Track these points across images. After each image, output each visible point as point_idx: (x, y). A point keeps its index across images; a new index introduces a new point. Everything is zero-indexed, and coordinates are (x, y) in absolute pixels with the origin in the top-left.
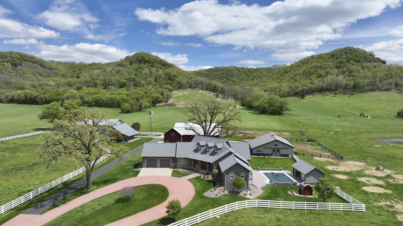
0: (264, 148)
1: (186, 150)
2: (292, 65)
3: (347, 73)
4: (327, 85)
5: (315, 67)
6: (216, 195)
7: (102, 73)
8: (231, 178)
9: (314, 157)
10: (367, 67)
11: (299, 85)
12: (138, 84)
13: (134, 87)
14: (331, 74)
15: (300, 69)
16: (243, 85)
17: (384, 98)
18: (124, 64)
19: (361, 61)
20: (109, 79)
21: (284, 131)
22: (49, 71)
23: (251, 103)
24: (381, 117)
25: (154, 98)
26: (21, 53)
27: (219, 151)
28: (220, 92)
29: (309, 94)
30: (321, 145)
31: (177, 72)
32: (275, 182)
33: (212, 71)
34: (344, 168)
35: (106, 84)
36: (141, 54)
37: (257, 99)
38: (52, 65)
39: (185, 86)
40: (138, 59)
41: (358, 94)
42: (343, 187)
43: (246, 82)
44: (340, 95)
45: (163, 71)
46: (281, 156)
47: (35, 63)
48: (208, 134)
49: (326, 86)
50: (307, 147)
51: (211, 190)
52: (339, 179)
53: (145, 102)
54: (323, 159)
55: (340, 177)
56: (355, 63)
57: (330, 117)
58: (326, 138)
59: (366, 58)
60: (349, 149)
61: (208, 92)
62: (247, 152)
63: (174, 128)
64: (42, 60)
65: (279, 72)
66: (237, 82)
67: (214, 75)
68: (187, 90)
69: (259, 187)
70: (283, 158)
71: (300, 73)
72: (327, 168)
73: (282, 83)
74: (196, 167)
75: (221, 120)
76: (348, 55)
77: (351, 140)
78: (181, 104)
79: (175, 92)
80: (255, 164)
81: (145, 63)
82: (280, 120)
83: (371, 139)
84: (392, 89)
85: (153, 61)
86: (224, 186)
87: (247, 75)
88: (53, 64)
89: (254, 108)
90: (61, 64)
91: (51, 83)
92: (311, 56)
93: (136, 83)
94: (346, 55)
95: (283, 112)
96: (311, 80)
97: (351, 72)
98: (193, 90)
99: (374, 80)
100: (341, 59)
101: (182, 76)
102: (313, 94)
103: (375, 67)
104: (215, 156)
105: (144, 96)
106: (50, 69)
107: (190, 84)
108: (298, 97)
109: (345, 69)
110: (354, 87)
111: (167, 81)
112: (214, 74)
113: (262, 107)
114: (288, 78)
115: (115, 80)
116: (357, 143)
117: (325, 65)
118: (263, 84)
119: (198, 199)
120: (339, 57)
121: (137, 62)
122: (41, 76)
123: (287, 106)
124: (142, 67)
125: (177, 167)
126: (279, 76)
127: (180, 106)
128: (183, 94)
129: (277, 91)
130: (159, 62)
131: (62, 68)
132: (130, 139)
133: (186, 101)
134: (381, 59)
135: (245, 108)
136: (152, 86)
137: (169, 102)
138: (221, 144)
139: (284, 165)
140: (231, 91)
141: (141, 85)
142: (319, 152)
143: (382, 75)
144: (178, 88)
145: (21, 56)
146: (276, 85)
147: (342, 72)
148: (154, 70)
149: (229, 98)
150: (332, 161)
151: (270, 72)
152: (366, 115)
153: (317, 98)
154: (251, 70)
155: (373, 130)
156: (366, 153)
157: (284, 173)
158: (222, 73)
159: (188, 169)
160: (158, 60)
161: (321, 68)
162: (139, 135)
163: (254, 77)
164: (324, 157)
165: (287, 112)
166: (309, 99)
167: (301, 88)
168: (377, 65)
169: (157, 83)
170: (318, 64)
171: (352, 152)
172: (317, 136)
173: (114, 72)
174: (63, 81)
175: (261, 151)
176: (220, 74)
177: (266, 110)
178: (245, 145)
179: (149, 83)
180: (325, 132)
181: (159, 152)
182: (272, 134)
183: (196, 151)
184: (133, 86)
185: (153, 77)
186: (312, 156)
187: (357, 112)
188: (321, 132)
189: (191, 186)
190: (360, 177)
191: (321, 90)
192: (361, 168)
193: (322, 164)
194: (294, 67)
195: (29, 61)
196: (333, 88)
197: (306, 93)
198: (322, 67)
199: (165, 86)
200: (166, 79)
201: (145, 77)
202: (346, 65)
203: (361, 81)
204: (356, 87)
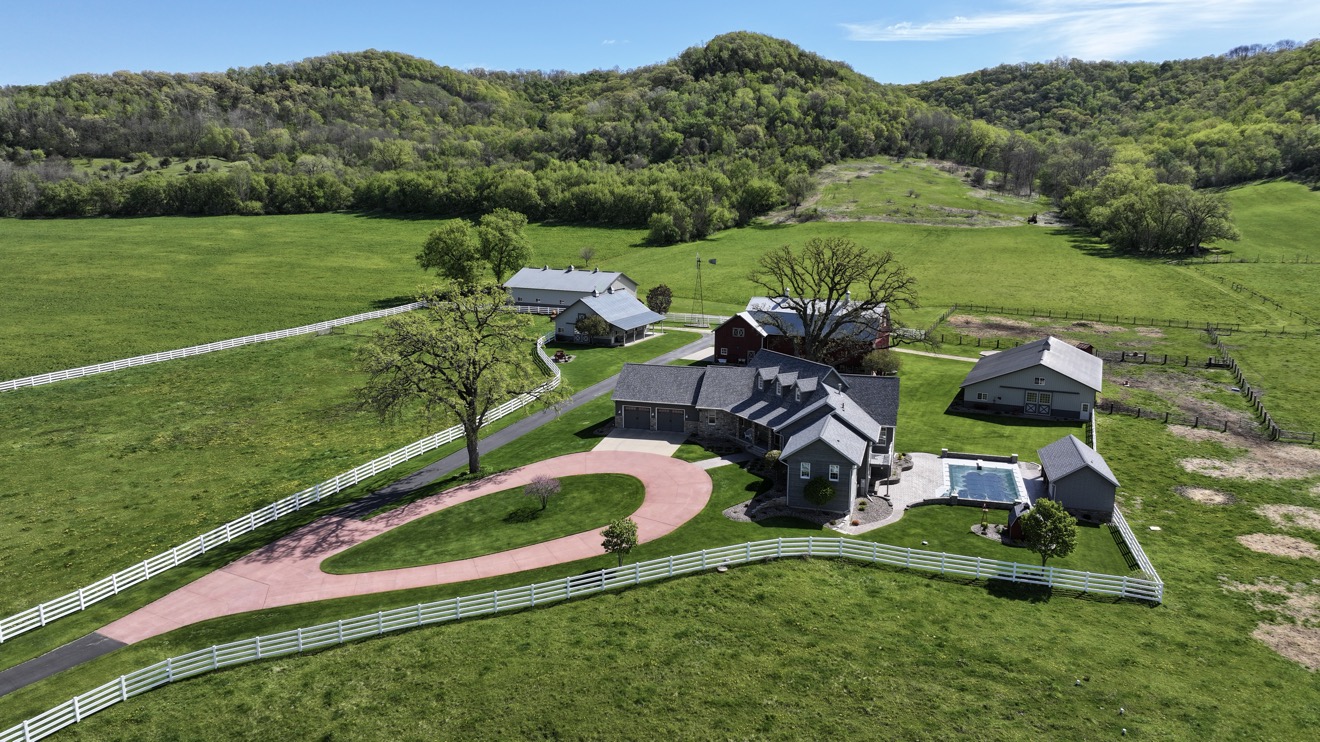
0: (1001, 387)
1: (726, 390)
6: (754, 517)
7: (610, 111)
8: (802, 477)
9: (1169, 426)
12: (714, 146)
13: (700, 155)
18: (676, 77)
22: (469, 107)
23: (1088, 209)
25: (754, 196)
26: (396, 54)
27: (805, 399)
28: (992, 163)
30: (1241, 383)
31: (848, 94)
33: (987, 82)
34: (1246, 469)
35: (620, 147)
36: (732, 37)
38: (475, 84)
39: (869, 145)
42: (1174, 529)
45: (798, 97)
46: (1051, 415)
47: (431, 82)
51: (747, 502)
52: (1190, 502)
53: (723, 210)
54: (1203, 432)
61: (948, 165)
62: (889, 405)
64: (451, 72)
65: (1250, 78)
66: (1076, 120)
68: (873, 162)
69: (900, 506)
72: (1184, 464)
74: (747, 438)
78: (839, 213)
79: (829, 169)
81: (741, 72)
87: (1119, 91)
88: (479, 82)
90: (504, 80)
91: (473, 143)
93: (709, 141)
98: (896, 159)
106: (471, 98)
107: (887, 140)
112: (992, 93)
113: (1124, 227)
114: (1282, 99)
115: (646, 134)
118: (1175, 127)
122: (447, 122)
124: (730, 87)
125: (700, 433)
126: (1245, 94)
127: (838, 220)
128: (856, 174)
131: (505, 93)
132: (629, 339)
135: (1066, 227)
136: (755, 152)
137: (804, 205)
138: (815, 380)
141: (724, 146)
142: (1210, 408)
144: (843, 156)
145: (396, 62)
148: (771, 93)
149: (1024, 186)
150: (1229, 441)
162: (658, 323)
164: (1209, 428)
169: (774, 140)
173: (643, 107)
174: (504, 135)
175: (990, 396)
178: (887, 384)
179: (747, 142)
181: (656, 391)
184: (698, 150)
185: (765, 120)
186: (1166, 421)
192: (1313, 472)
193: (1176, 451)
195: (415, 78)
199: (798, 150)
200: (806, 122)
201: (739, 121)
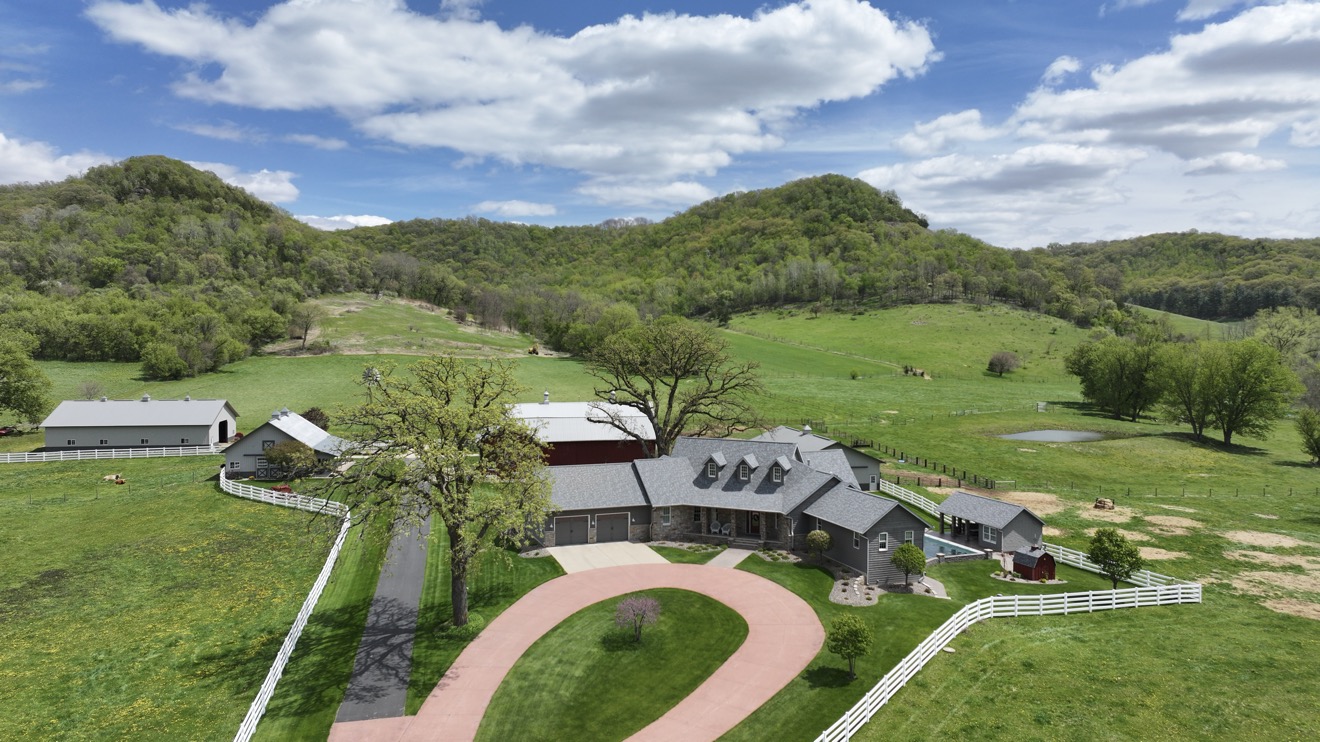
2: (667, 222)
3: (837, 250)
4: (790, 286)
5: (744, 229)
8: (881, 550)
10: (886, 236)
11: (707, 284)
13: (151, 284)
14: (794, 253)
15: (698, 234)
16: (517, 280)
17: (942, 324)
19: (870, 216)
20: (40, 252)
24: (953, 376)
25: (258, 326)
29: (740, 311)
33: (406, 233)
35: (30, 271)
36: (156, 161)
37: (612, 325)
39: (345, 281)
40: (148, 181)
41: (874, 312)
43: (527, 273)
44: (828, 316)
49: (786, 289)
54: (948, 490)
56: (854, 223)
57: (832, 380)
59: (880, 209)
60: (973, 461)
67: (413, 247)
68: (352, 298)
71: (701, 249)
73: (651, 276)
76: (833, 197)
77: (950, 439)
78: (352, 346)
81: (177, 198)
84: (956, 298)
86: (865, 574)
87: (524, 249)
92: (726, 197)
94: (830, 199)
96: (737, 268)
97: (846, 249)
99: (912, 273)
100: (817, 211)
102: (750, 313)
103: (906, 236)
104: (781, 495)
107: (359, 276)
108: (709, 321)
109: (830, 239)
110: (862, 290)
114: (667, 260)
116: (975, 448)
117: (772, 225)
118: (589, 279)
120: (810, 204)
121: (145, 193)
127: (354, 353)
128: (344, 309)
130: (227, 194)
133: (367, 333)
134: (918, 214)
141: (179, 276)
143: (932, 258)
144: (324, 291)
147: (822, 248)
149: (499, 324)
151: (598, 242)
152: (919, 371)
153: (765, 324)
154: (538, 234)
156: (1021, 469)
158: (439, 239)
161: (762, 232)
163: (548, 258)
164: (945, 486)
166: (745, 327)
167: (714, 294)
168: (911, 232)
169: (240, 271)
170: (750, 221)
176: (436, 243)
179: (209, 272)
184: (145, 279)
185: (223, 250)
187: (894, 363)
191: (773, 301)
192: (1057, 506)
194: (678, 228)
196: (807, 293)
197: (729, 307)
198: (767, 231)
199: (276, 282)
200: (271, 255)
201: (192, 249)
202: (831, 228)
203: (879, 274)
204: (867, 290)
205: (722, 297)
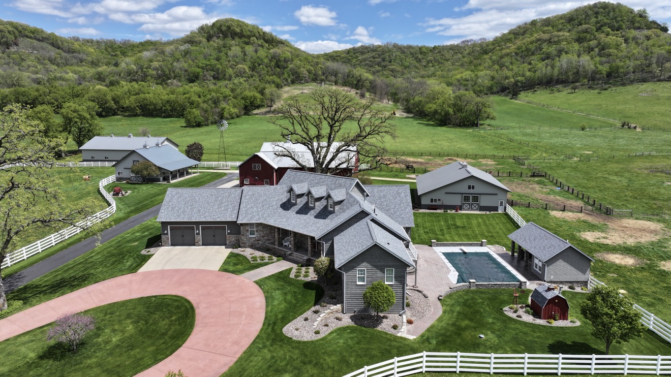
0: (446, 193)
1: (263, 206)
2: (495, 39)
3: (597, 50)
4: (560, 73)
5: (539, 40)
6: (317, 333)
7: (157, 56)
8: (358, 283)
9: (550, 211)
10: (634, 39)
11: (509, 74)
12: (221, 76)
13: (213, 81)
14: (567, 53)
15: (511, 45)
16: (409, 76)
17: (663, 95)
18: (197, 40)
19: (624, 27)
20: (170, 66)
21: (485, 157)
22: (68, 56)
23: (423, 106)
24: (660, 129)
25: (248, 101)
26: (17, 23)
27: (337, 208)
28: (367, 89)
29: (527, 90)
30: (559, 184)
31: (291, 53)
32: (471, 281)
33: (356, 53)
34: (620, 236)
35: (164, 76)
36: (227, 20)
37: (433, 98)
38: (73, 44)
39: (305, 77)
40: (221, 30)
41: (615, 88)
42: (633, 290)
43: (415, 71)
44: (583, 91)
45: (266, 52)
46: (480, 211)
47: (42, 41)
48: (324, 166)
49: (558, 75)
50: (532, 189)
51: (304, 315)
52: (616, 265)
53: (229, 108)
54: (570, 214)
55: (617, 261)
56: (611, 32)
57: (567, 130)
58: (566, 170)
59: (632, 22)
60: (618, 191)
61: (346, 88)
62: (405, 208)
63: (260, 154)
64: (56, 36)
65: (473, 52)
66: (398, 71)
67: (359, 60)
68: (308, 86)
69: (433, 296)
70: (486, 215)
71: (511, 53)
72: (584, 236)
73: (478, 70)
74: (284, 244)
75: (353, 134)
76: (599, 16)
77: (615, 173)
79: (286, 89)
80: (426, 230)
81: (233, 38)
82: (474, 136)
83: (655, 171)
85: (249, 33)
86: (342, 302)
87: (416, 58)
88: (75, 43)
89: (428, 115)
90: (92, 44)
91: (71, 75)
92: (532, 22)
93: (218, 73)
94: (596, 17)
95: (481, 122)
96: (530, 64)
97: (603, 49)
98: (320, 85)
99: (647, 62)
100: (587, 25)
101: (301, 60)
102: (533, 90)
103: (648, 38)
104: (327, 221)
105: (230, 96)
106: (71, 51)
107: (314, 75)
108: (506, 96)
109: (593, 43)
110: (609, 75)
111: (273, 69)
112: (359, 58)
113: (443, 113)
114: (489, 61)
115: (181, 69)
116: (630, 180)
117: (556, 36)
118: (445, 74)
119: (264, 347)
120: (583, 22)
121: (220, 36)
122: (54, 64)
123: (488, 110)
124: (228, 45)
125: (241, 245)
126: (472, 59)
128: (300, 92)
129: (470, 86)
130: (260, 35)
131: (92, 50)
132: (174, 177)
134: (660, 24)
135: (412, 116)
136: (245, 79)
137: (275, 107)
138: (344, 191)
139: (489, 232)
140: (387, 86)
141: (226, 76)
142: (557, 200)
143: (663, 51)
144: (293, 82)
145: (16, 28)
146: (467, 74)
147: (587, 49)
148: (249, 49)
149: (384, 98)
150: (590, 219)
151: (457, 53)
152: (633, 125)
153: (541, 97)
154: (424, 50)
155: (654, 153)
156: (654, 199)
157: (492, 253)
158: (372, 55)
159: (266, 250)
160: (259, 33)
161: (549, 41)
162: (196, 167)
163: (428, 62)
164: (570, 211)
165: (488, 122)
166: (527, 99)
167: (512, 80)
168: (653, 35)
169: (254, 73)
170: (543, 35)
171: (625, 198)
172: (548, 165)
173: (178, 55)
174: (91, 71)
175: (439, 200)
176: (370, 57)
177: (449, 119)
178: (400, 191)
179: (240, 74)
180: (562, 157)
181: (199, 211)
182: (462, 163)
183: (286, 206)
184: (212, 78)
185: (249, 63)
186: (546, 209)
187: (616, 120)
188: (554, 157)
189: (258, 300)
190: (665, 260)
191: (549, 83)
192: (656, 235)
193: (570, 228)
194: (500, 42)
195: (31, 38)
196: (571, 77)
197: (521, 89)
198: (552, 40)
199: (268, 78)
200: (271, 65)
201: (234, 63)
202: (595, 36)
203: (622, 64)
204: (613, 74)
205: (518, 81)
